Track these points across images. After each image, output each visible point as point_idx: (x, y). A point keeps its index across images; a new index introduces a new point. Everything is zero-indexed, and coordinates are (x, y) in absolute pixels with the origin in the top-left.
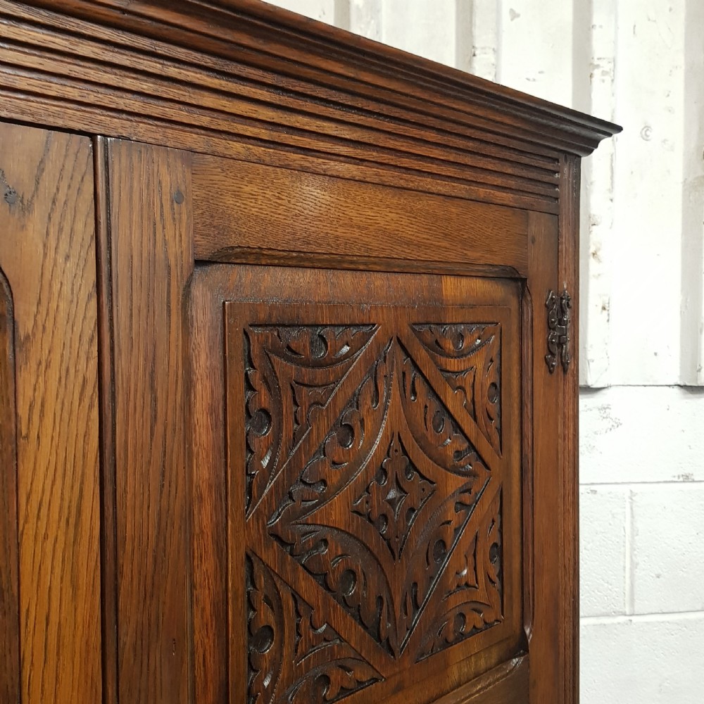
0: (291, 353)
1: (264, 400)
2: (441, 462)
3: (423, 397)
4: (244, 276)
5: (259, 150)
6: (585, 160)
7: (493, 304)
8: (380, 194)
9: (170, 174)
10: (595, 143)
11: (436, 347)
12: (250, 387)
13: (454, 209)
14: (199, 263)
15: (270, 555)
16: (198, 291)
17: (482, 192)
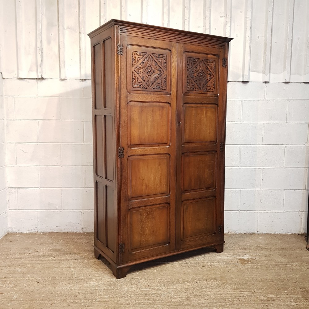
0: (191, 60)
1: (189, 63)
2: (207, 73)
3: (205, 66)
4: (188, 53)
5: (189, 43)
6: (229, 43)
7: (215, 58)
8: (201, 46)
9: (182, 45)
10: (231, 41)
11: (207, 62)
12: (188, 62)
13: (209, 48)
14: (184, 52)
15: (189, 76)
16: (184, 54)
17: (213, 46)
